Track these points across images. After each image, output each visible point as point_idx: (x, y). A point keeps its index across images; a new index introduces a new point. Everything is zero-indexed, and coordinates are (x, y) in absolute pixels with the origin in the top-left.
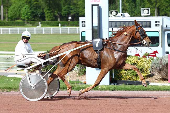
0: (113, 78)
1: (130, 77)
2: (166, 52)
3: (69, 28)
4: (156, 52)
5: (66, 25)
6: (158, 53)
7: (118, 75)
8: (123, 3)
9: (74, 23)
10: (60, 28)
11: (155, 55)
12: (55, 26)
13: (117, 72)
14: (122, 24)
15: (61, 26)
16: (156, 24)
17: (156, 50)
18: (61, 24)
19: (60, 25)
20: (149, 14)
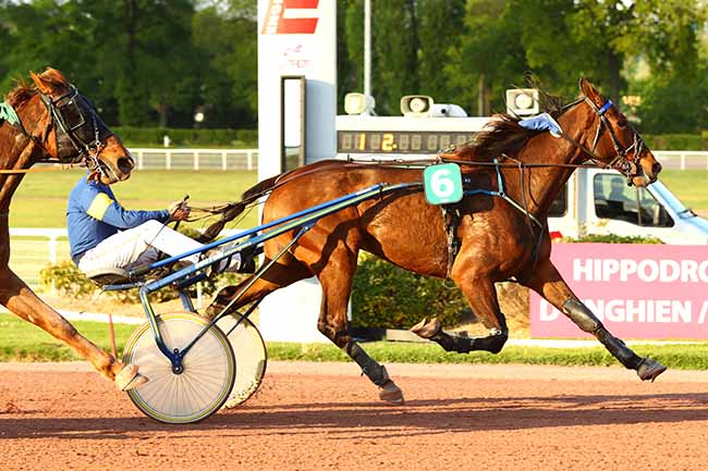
0: (350, 319)
1: (406, 316)
3: (196, 152)
5: (186, 142)
7: (366, 308)
8: (377, 69)
9: (214, 134)
10: (169, 152)
12: (151, 145)
13: (363, 300)
14: (445, 140)
15: (170, 144)
18: (170, 138)
19: (167, 140)
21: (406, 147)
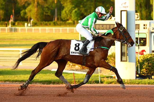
0: (139, 73)
2: (153, 51)
4: (143, 51)
6: (145, 52)
11: (143, 53)
16: (144, 27)
17: (144, 50)
20: (139, 18)
21: (105, 28)
